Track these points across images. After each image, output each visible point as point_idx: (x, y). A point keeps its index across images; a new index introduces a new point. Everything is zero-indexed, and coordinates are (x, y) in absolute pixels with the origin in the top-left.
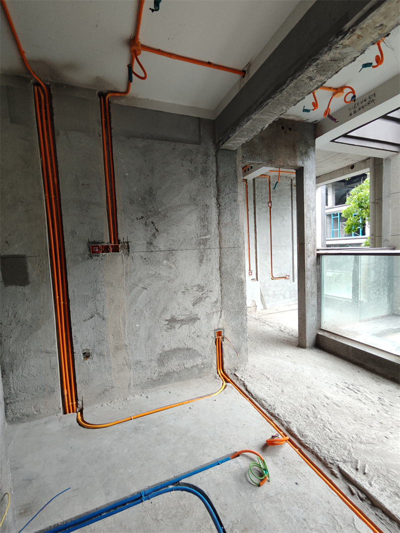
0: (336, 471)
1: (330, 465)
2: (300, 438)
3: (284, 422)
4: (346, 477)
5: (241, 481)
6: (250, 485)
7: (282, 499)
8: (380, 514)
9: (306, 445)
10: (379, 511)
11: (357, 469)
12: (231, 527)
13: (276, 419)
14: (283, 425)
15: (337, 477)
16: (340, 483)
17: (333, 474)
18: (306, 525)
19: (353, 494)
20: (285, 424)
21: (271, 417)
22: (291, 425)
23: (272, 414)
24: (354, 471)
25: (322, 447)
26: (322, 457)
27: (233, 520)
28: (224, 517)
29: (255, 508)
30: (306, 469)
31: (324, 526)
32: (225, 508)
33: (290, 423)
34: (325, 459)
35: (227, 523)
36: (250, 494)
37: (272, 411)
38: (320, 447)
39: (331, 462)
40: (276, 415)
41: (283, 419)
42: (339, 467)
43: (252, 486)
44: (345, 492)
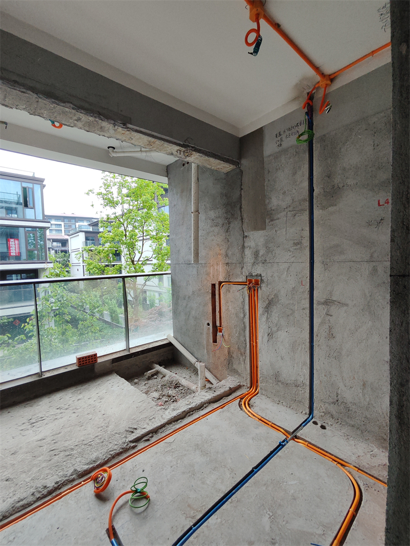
0: (133, 445)
1: (128, 447)
2: (97, 464)
3: (71, 477)
4: (138, 440)
5: (145, 518)
6: (150, 508)
7: (159, 481)
8: (161, 431)
9: (106, 459)
10: (159, 430)
11: (133, 432)
12: (190, 519)
13: (60, 489)
14: (73, 480)
15: (136, 446)
16: (141, 445)
17: (134, 447)
18: (175, 466)
19: (148, 440)
20: (73, 477)
21: (54, 494)
22: (79, 470)
23: (50, 493)
24: (133, 434)
25: (111, 448)
26: (121, 450)
27: (184, 518)
28: (183, 527)
29: (170, 501)
30: (129, 464)
31: (173, 457)
32: (176, 528)
33: (75, 470)
34: (123, 448)
35: (188, 523)
36: (158, 507)
37: (45, 492)
38: (111, 450)
39: (126, 444)
40: (56, 486)
41: (67, 478)
42: (131, 442)
43: (150, 505)
44: (147, 444)
